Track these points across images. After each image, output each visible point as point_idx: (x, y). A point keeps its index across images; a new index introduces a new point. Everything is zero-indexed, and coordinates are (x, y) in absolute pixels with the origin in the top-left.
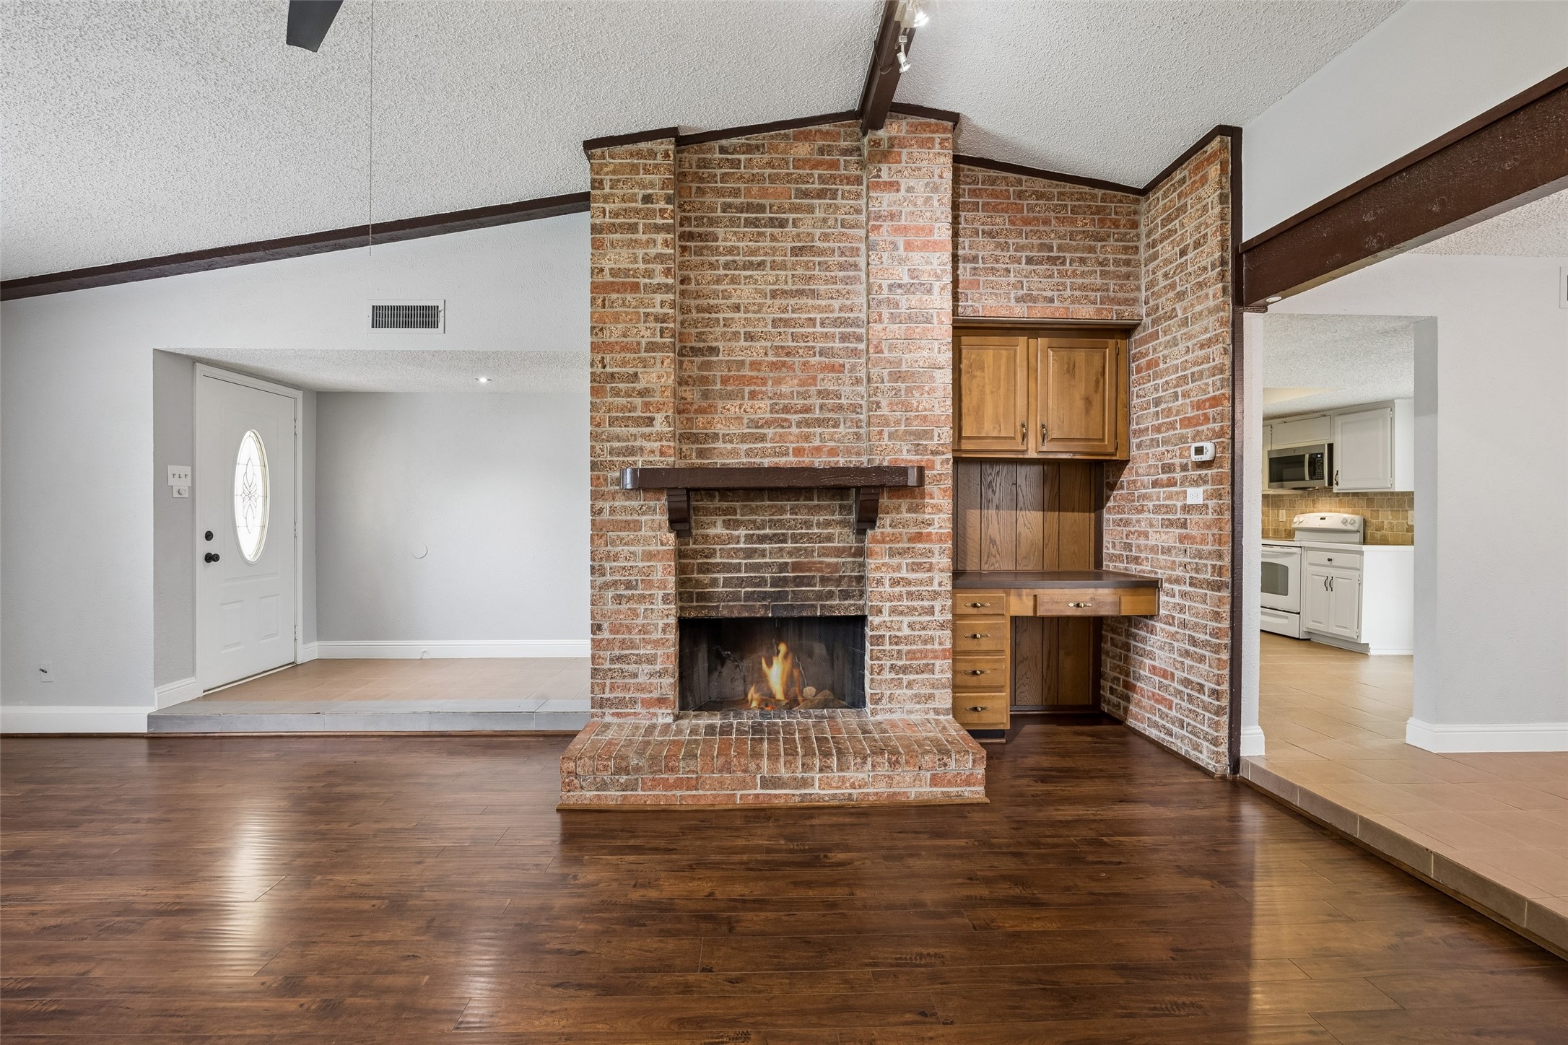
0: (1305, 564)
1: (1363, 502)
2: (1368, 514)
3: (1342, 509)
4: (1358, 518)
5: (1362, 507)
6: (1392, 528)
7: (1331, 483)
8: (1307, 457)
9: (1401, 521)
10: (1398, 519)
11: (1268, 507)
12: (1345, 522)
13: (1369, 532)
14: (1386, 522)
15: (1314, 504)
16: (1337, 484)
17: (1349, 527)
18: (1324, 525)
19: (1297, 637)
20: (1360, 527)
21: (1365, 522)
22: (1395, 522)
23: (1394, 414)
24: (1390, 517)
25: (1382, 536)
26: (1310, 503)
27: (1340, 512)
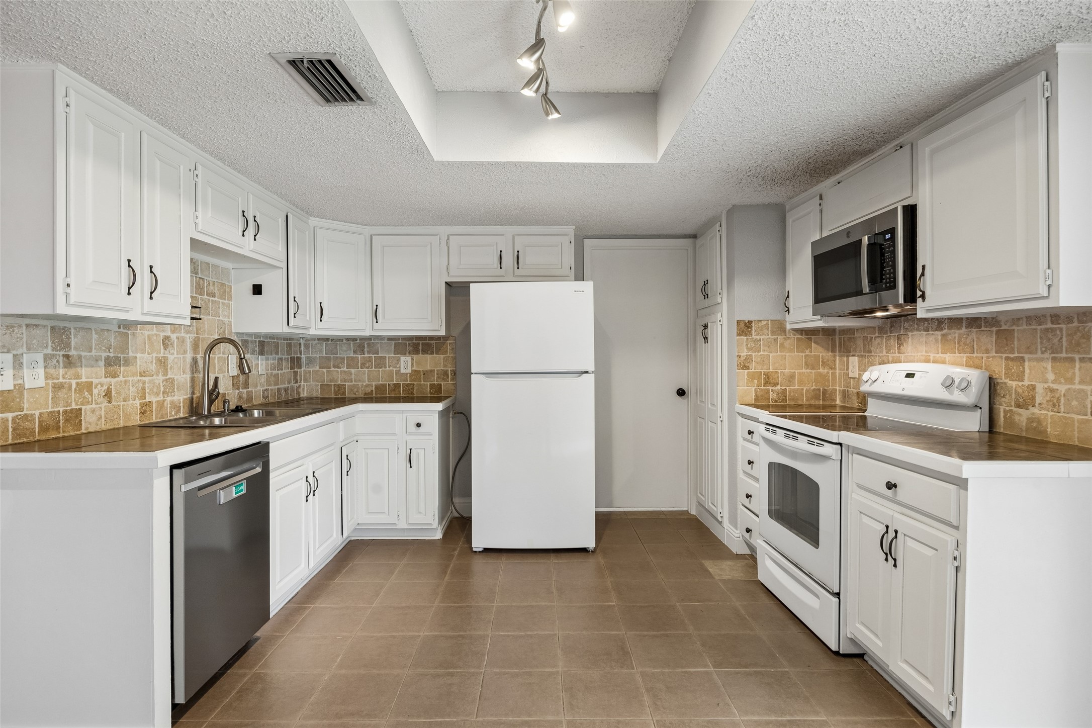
0: (848, 485)
1: (988, 340)
2: (999, 368)
3: (948, 356)
4: (976, 377)
5: (987, 351)
6: (1054, 404)
7: (912, 295)
8: (865, 240)
9: (1077, 387)
10: (1071, 381)
11: (833, 351)
12: (949, 384)
13: (1001, 410)
14: (1040, 388)
15: (900, 345)
16: (923, 296)
17: (957, 397)
18: (912, 388)
19: (834, 647)
20: (980, 397)
21: (993, 385)
22: (1062, 388)
23: (1054, 90)
24: (1051, 376)
25: (1030, 420)
26: (893, 342)
27: (944, 362)
